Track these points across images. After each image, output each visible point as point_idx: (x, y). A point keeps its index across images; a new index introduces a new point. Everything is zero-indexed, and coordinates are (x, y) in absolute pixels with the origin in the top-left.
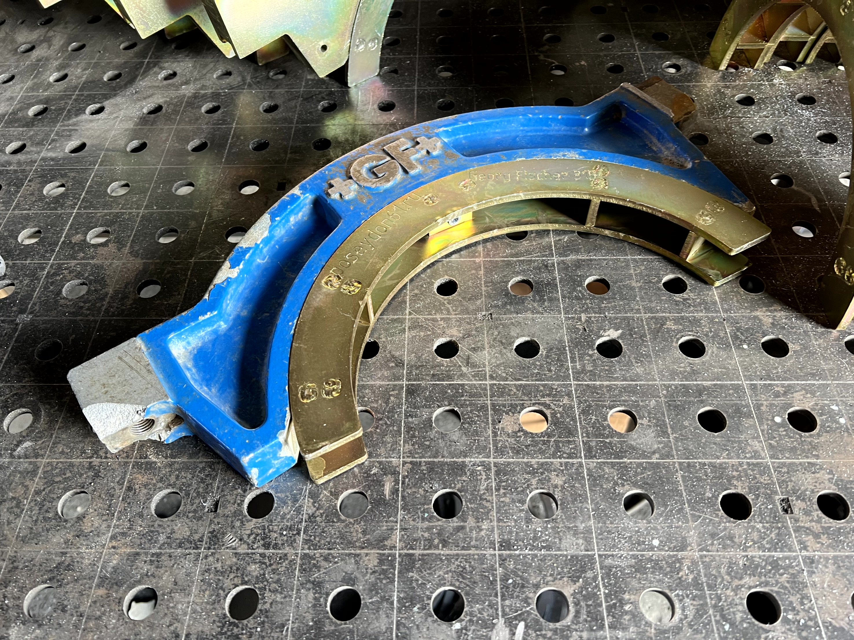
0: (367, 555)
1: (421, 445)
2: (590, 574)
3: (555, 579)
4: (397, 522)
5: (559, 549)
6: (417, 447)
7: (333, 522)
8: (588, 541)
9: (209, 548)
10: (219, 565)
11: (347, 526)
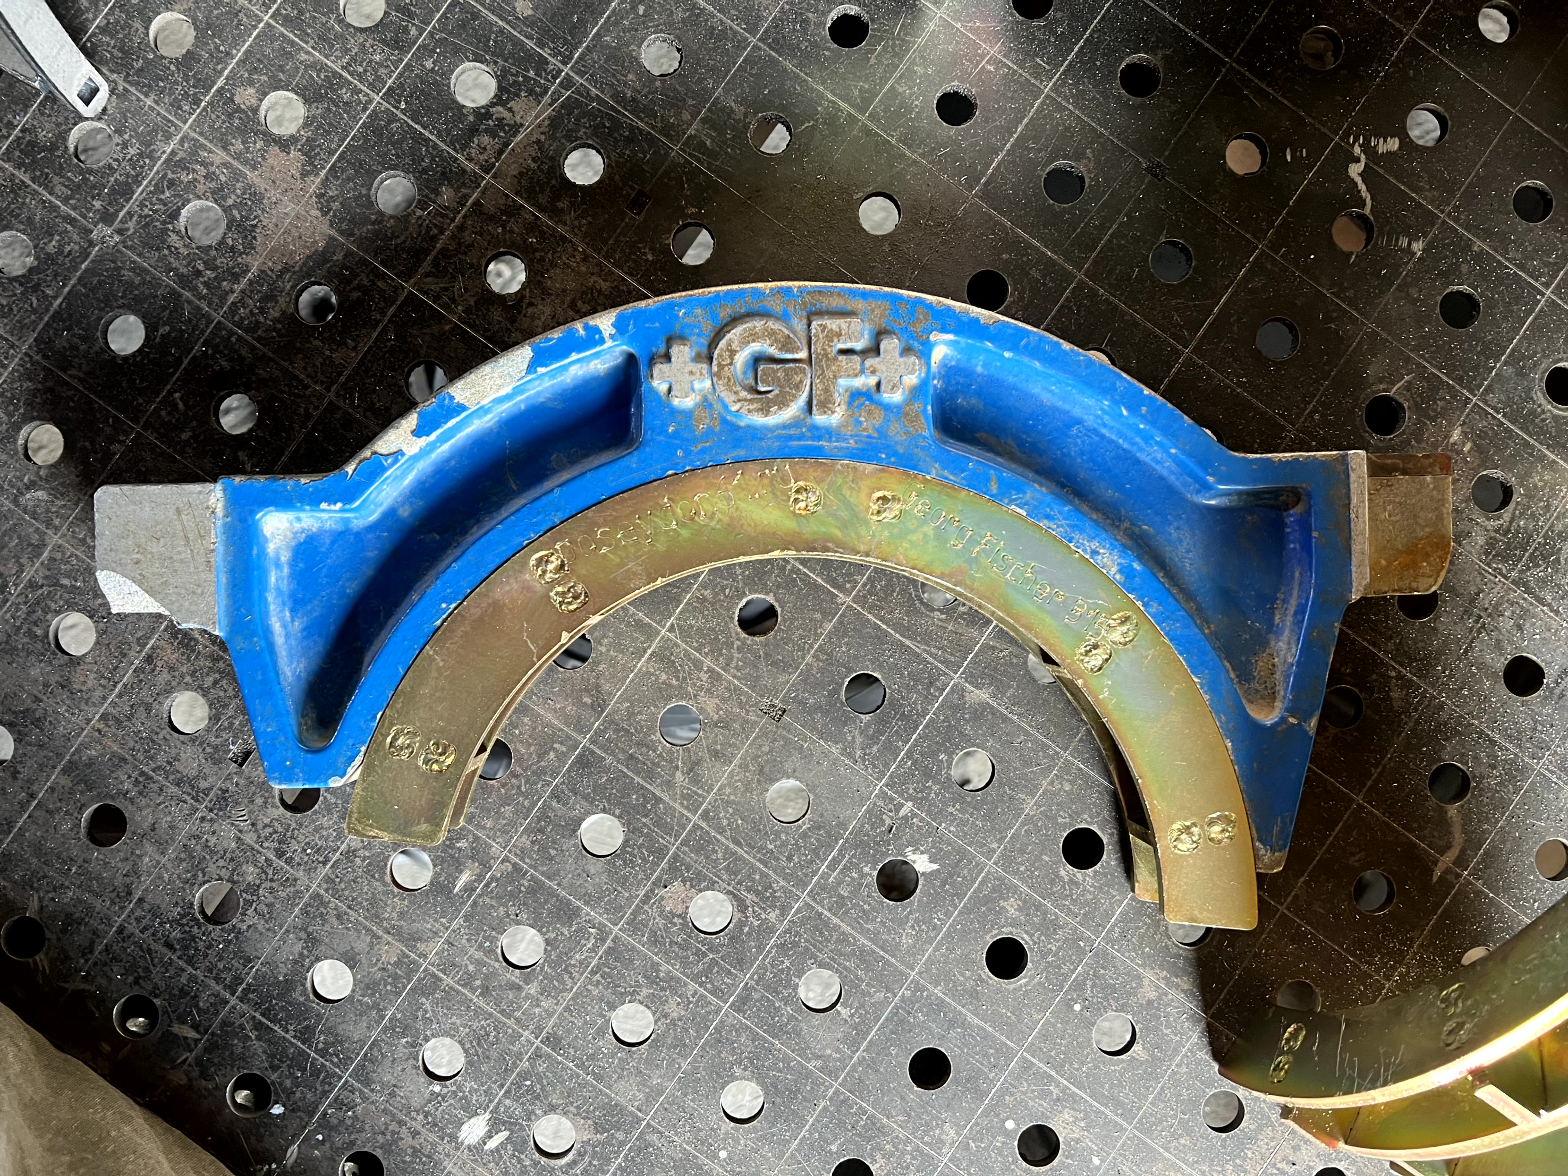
0: (388, 943)
1: (543, 849)
2: (620, 1136)
3: (578, 1114)
4: (447, 929)
5: (609, 1087)
6: (536, 848)
7: (373, 876)
8: (649, 1100)
9: (211, 810)
10: (213, 841)
11: (386, 893)
